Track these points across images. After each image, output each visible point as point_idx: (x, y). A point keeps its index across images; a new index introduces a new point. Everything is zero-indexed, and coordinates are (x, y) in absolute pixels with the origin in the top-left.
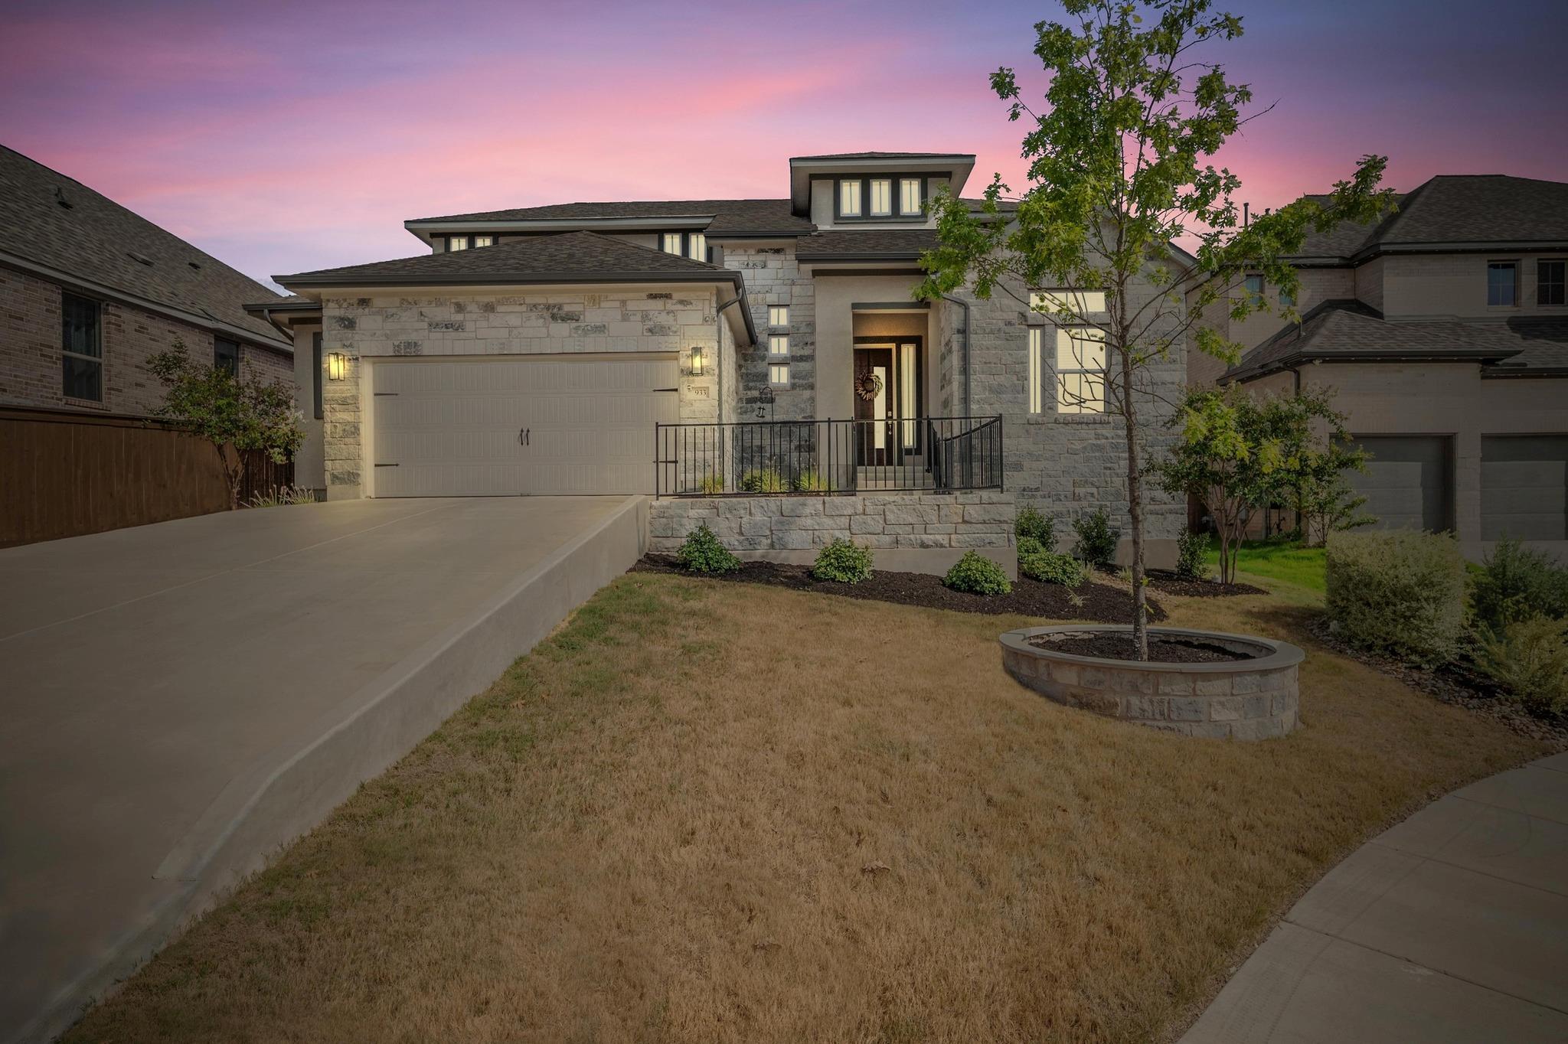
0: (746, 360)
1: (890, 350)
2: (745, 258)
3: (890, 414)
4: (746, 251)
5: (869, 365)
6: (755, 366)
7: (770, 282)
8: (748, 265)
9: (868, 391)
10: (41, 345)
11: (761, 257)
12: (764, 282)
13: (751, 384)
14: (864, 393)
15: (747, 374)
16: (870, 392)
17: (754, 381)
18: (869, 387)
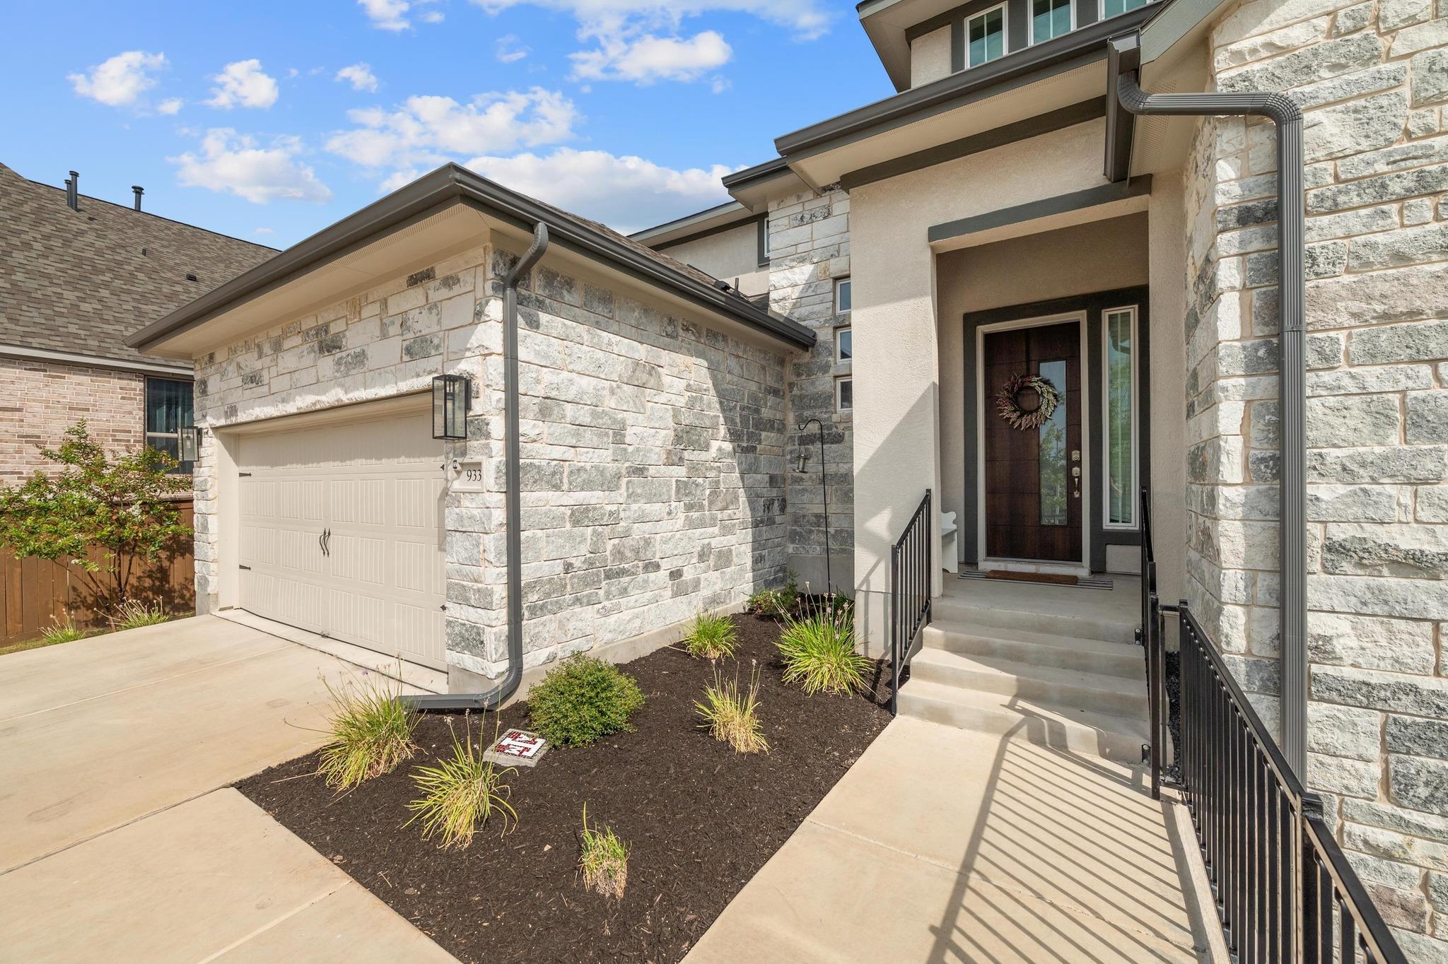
0: (799, 375)
1: (1076, 325)
2: (798, 209)
3: (1075, 455)
4: (799, 197)
5: (1028, 361)
6: (813, 383)
7: (836, 239)
8: (802, 218)
9: (1023, 413)
10: (113, 431)
11: (824, 201)
12: (827, 242)
13: (807, 413)
14: (1014, 416)
15: (801, 397)
16: (1031, 412)
17: (810, 407)
18: (1028, 403)
